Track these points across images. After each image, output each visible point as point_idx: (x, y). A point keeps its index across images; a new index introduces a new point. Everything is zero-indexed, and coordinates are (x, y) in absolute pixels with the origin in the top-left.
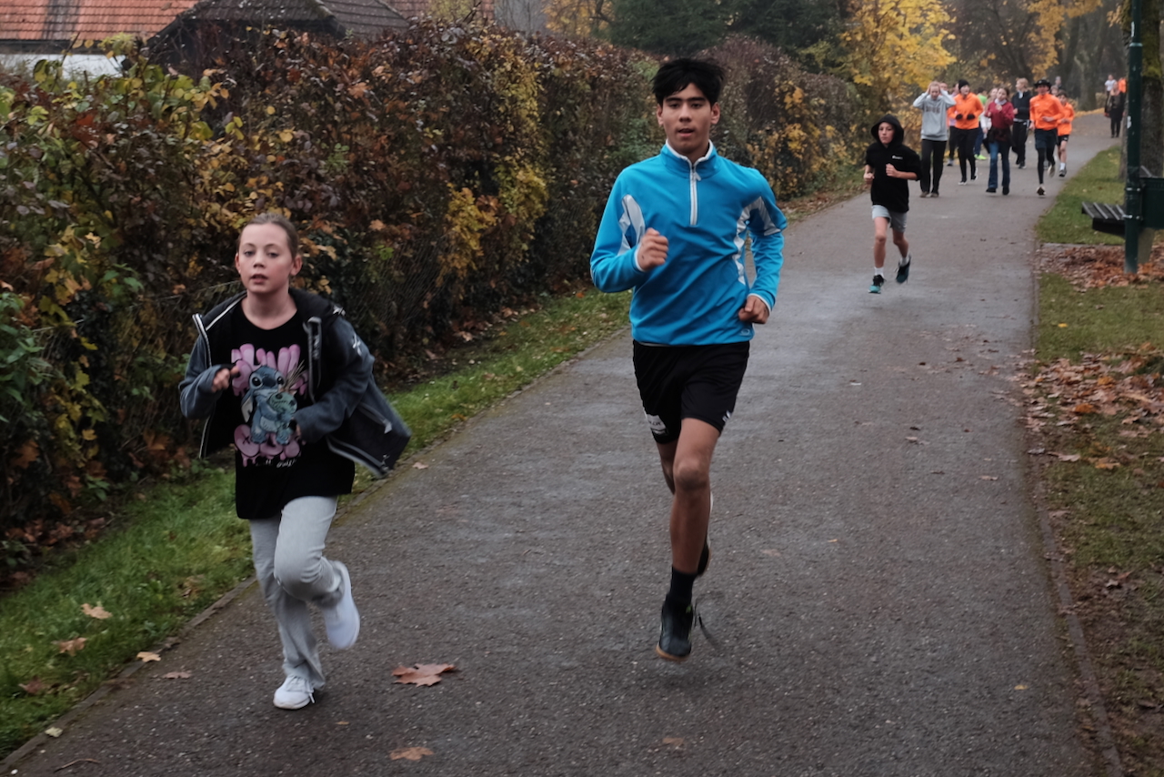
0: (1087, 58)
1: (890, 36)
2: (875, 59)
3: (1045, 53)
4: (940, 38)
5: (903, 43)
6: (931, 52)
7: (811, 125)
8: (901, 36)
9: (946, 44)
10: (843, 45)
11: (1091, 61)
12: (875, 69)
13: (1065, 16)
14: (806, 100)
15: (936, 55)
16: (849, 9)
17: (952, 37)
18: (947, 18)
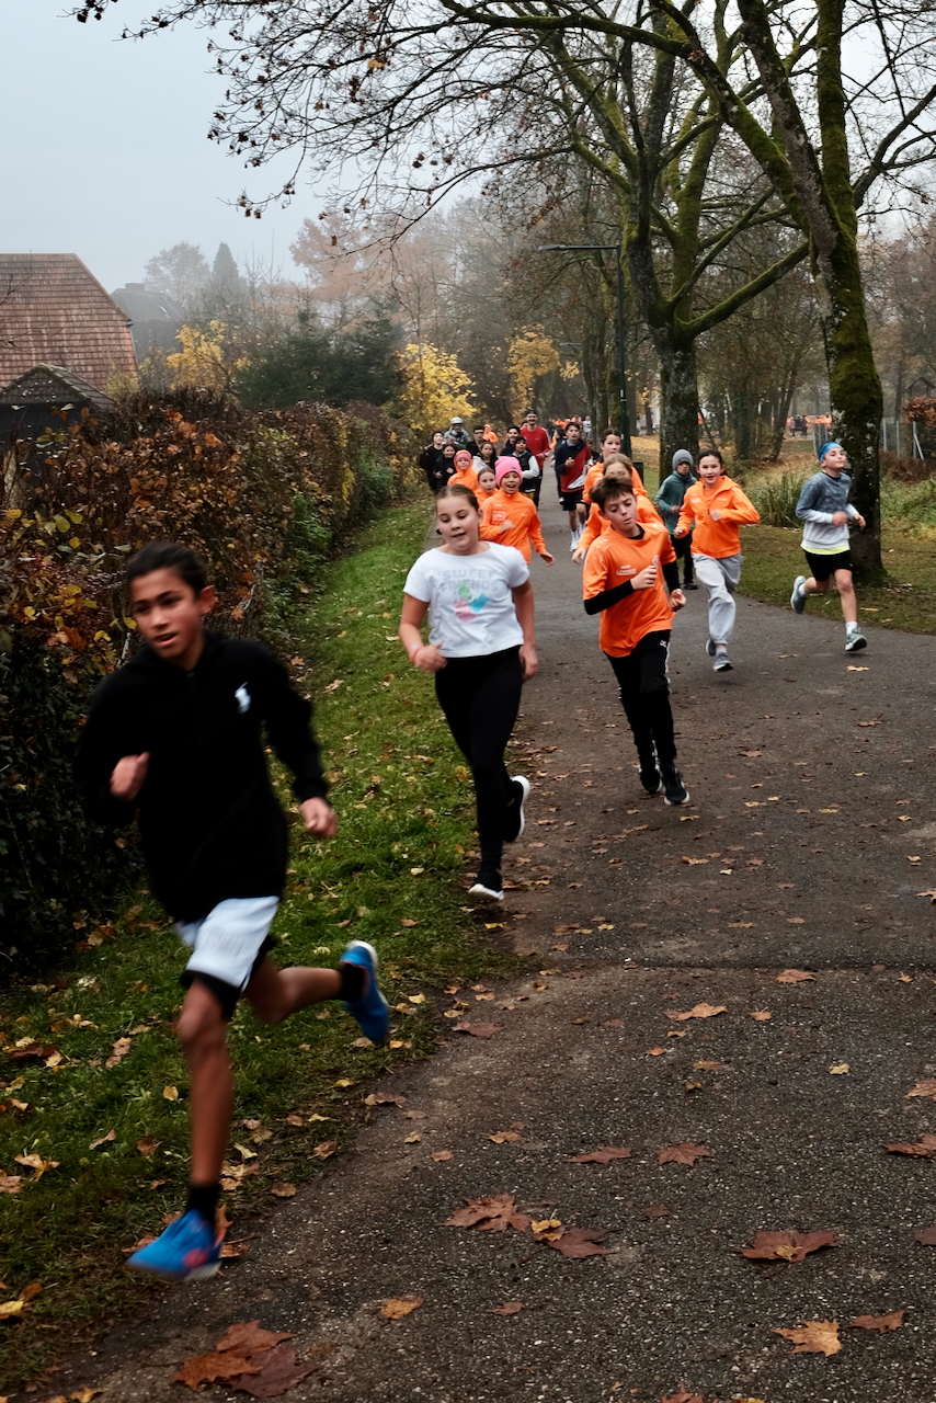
0: (544, 404)
1: (433, 397)
2: (424, 412)
3: (520, 401)
4: (464, 396)
5: (441, 401)
6: (460, 406)
7: (401, 456)
8: (439, 396)
9: (470, 400)
10: (402, 403)
11: (547, 407)
12: (424, 418)
13: (534, 374)
14: (398, 440)
15: (463, 409)
16: (404, 379)
17: (474, 395)
18: (470, 382)
